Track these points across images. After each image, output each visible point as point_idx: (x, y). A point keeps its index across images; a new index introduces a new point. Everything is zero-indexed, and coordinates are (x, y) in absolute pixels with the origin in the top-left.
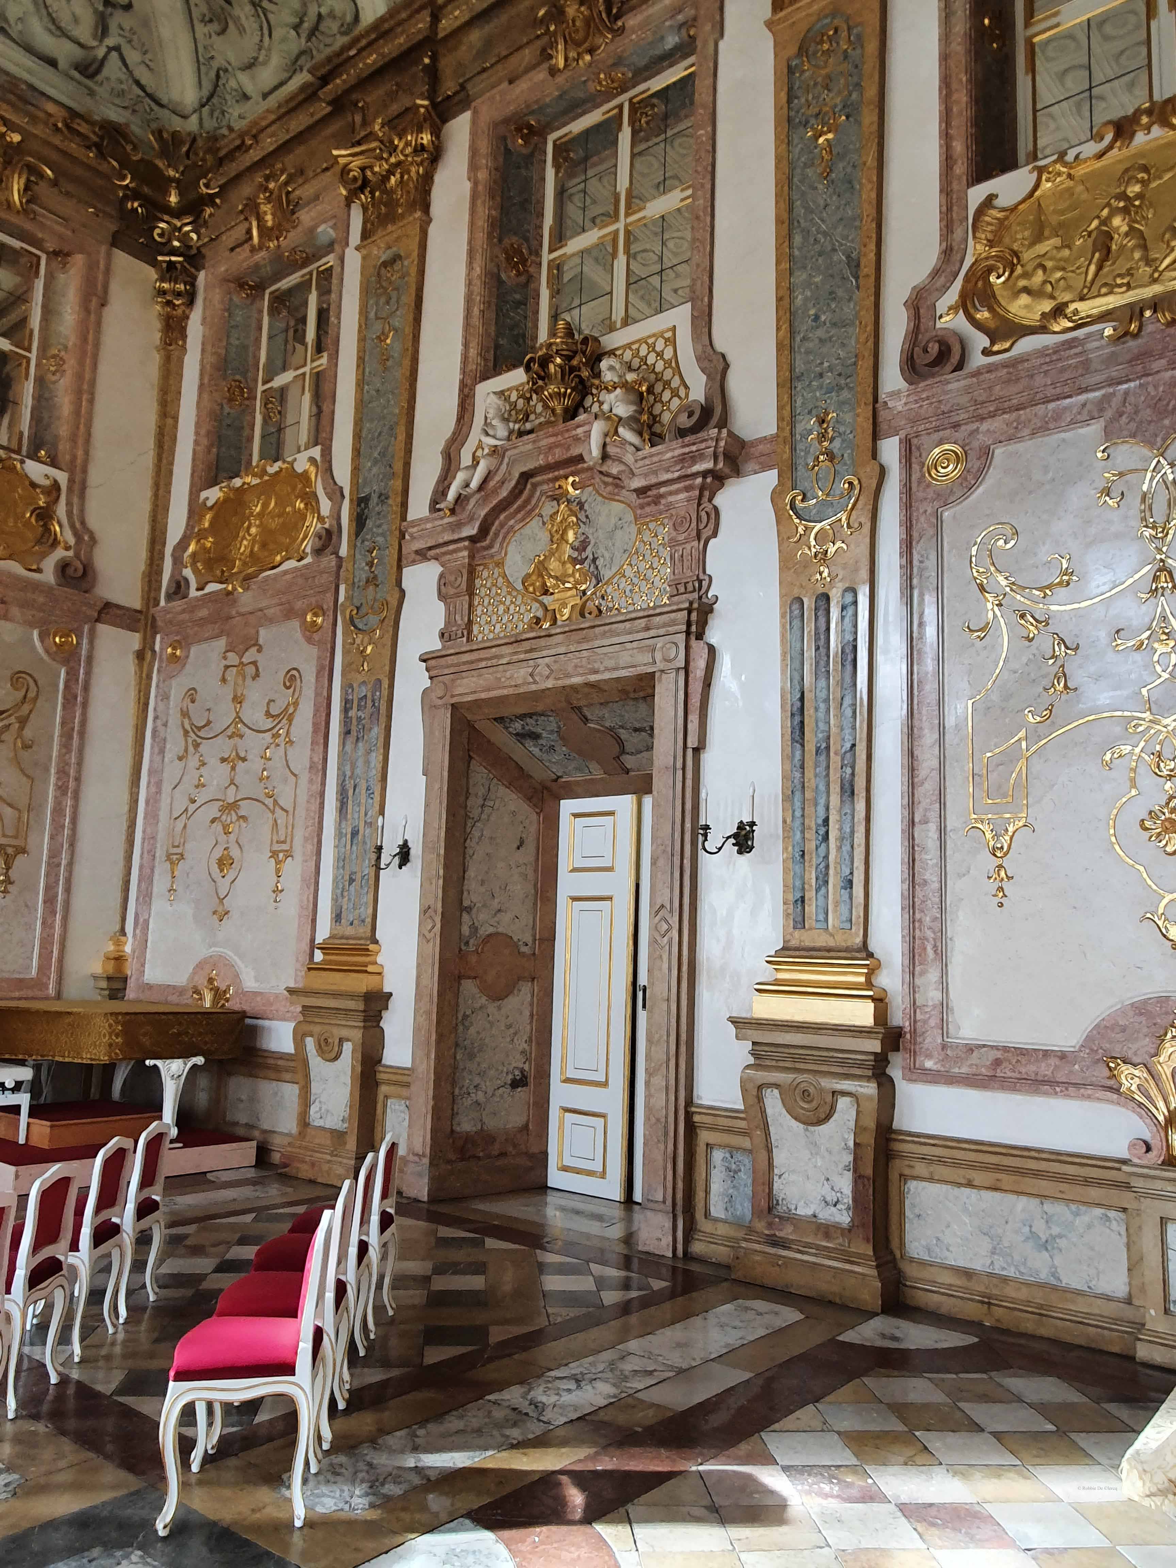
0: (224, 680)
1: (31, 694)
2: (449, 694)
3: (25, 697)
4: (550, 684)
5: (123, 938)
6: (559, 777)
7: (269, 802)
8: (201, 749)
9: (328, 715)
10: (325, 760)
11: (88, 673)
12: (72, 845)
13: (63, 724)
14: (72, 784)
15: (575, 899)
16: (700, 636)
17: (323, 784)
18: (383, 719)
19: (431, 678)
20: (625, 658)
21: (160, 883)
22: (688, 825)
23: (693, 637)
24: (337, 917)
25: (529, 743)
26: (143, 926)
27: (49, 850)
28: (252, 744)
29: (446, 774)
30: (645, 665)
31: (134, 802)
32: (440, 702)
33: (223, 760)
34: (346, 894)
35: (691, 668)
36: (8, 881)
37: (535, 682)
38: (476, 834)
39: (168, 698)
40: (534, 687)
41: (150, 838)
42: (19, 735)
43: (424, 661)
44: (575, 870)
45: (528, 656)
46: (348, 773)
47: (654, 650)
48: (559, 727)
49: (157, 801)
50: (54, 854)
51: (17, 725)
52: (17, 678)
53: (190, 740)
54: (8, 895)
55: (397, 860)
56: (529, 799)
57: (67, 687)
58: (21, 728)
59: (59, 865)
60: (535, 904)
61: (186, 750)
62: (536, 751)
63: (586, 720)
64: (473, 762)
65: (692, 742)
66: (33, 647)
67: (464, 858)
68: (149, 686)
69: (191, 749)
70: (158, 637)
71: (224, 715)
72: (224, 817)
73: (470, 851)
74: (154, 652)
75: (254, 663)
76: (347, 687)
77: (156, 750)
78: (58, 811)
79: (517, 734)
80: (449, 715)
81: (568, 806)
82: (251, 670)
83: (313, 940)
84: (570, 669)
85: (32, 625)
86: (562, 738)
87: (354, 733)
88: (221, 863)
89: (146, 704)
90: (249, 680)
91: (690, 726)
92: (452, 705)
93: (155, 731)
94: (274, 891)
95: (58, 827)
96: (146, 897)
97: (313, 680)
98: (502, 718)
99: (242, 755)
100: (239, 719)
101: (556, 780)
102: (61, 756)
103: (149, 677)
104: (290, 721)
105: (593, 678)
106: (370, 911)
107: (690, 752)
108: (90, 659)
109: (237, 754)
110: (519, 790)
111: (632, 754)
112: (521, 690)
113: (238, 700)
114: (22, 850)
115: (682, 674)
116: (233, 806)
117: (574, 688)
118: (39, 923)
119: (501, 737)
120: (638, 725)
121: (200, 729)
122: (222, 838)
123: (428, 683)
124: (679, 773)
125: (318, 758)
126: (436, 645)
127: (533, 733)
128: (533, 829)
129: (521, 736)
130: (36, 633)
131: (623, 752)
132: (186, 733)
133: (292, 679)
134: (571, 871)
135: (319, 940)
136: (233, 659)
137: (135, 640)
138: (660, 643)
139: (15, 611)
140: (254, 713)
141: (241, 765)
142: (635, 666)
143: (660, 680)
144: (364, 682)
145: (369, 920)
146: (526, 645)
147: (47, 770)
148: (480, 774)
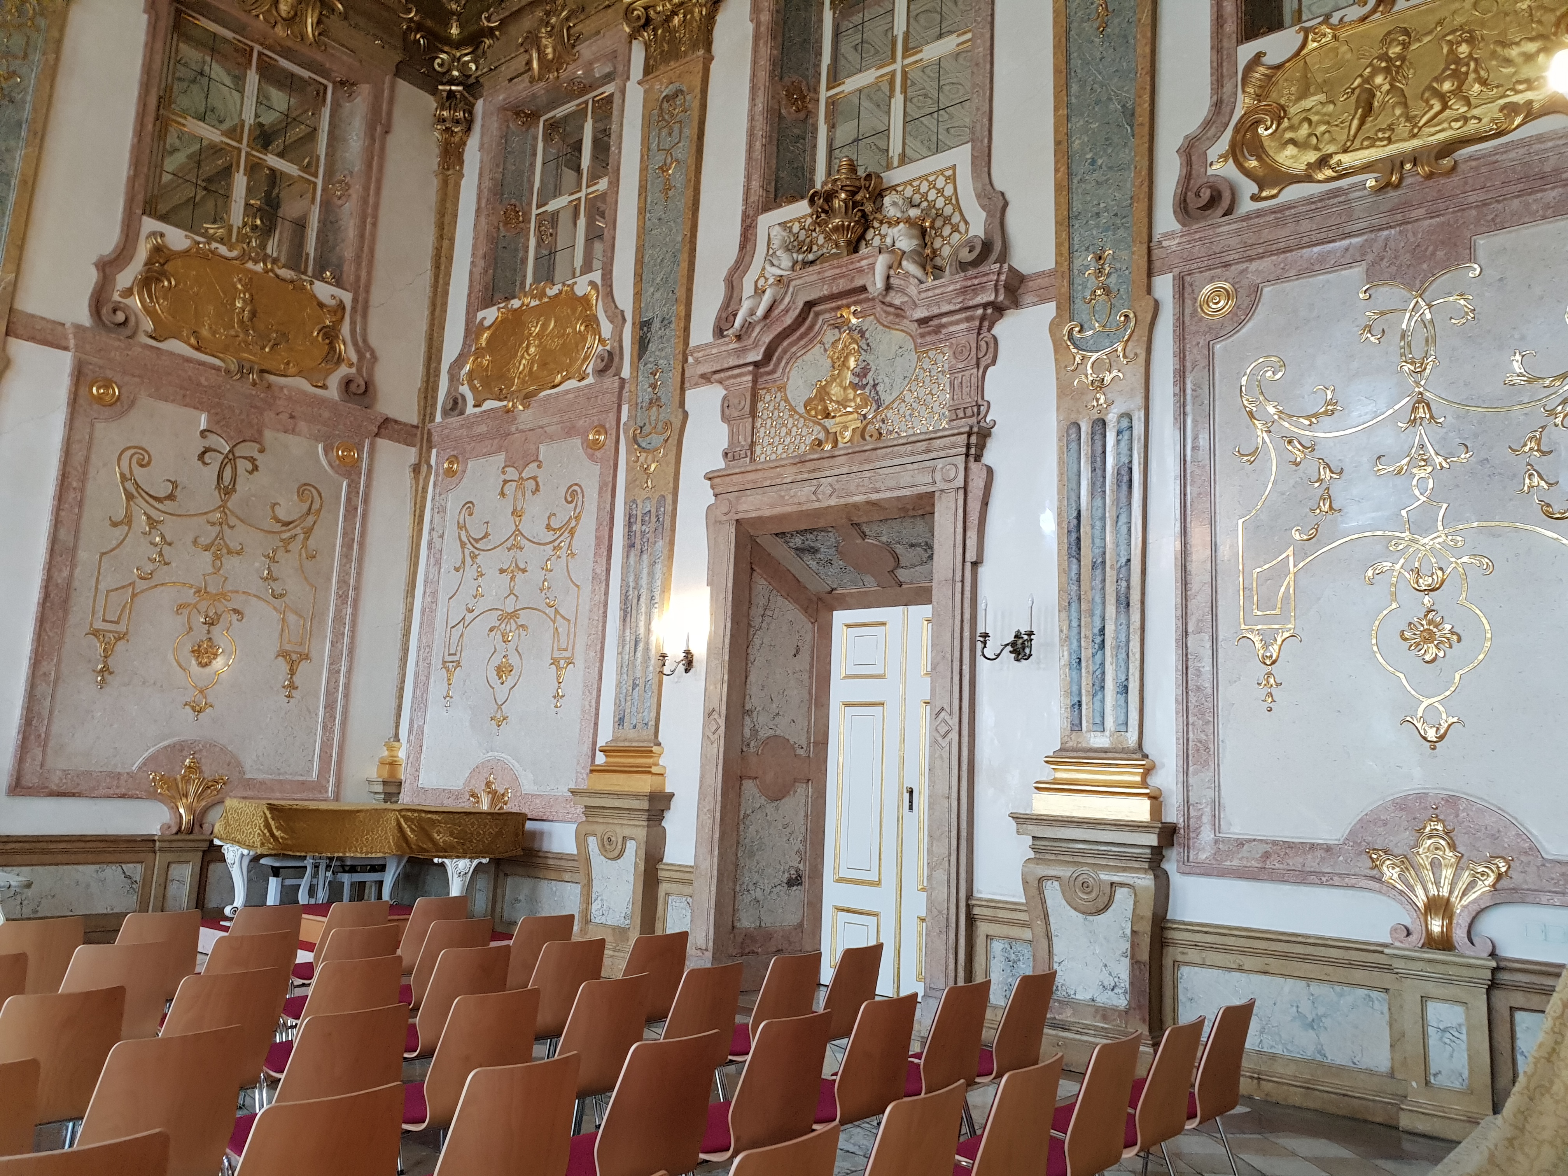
0: (503, 494)
1: (316, 506)
2: (733, 510)
3: (310, 509)
4: (832, 502)
5: (396, 744)
6: (833, 589)
7: (551, 612)
8: (479, 560)
9: (611, 529)
10: (608, 571)
11: (368, 486)
12: (351, 652)
13: (345, 534)
14: (351, 594)
15: (847, 705)
16: (978, 458)
17: (606, 594)
18: (667, 533)
19: (716, 495)
20: (906, 478)
21: (437, 688)
22: (967, 634)
23: (972, 459)
24: (620, 721)
25: (807, 557)
26: (416, 731)
27: (331, 657)
28: (531, 556)
29: (730, 585)
30: (926, 484)
31: (409, 611)
32: (725, 518)
33: (502, 571)
34: (628, 698)
35: (970, 488)
36: (292, 686)
37: (818, 500)
38: (757, 641)
39: (444, 511)
40: (817, 505)
41: (425, 647)
42: (304, 546)
43: (710, 479)
44: (847, 677)
45: (812, 476)
46: (632, 584)
47: (933, 472)
48: (838, 542)
49: (432, 611)
50: (334, 661)
51: (302, 536)
52: (303, 490)
53: (467, 552)
54: (292, 700)
55: (681, 668)
56: (805, 610)
57: (348, 499)
58: (307, 539)
59: (338, 672)
60: (810, 709)
61: (463, 562)
62: (813, 563)
63: (864, 536)
64: (755, 574)
65: (971, 556)
66: (318, 461)
67: (747, 664)
68: (424, 498)
69: (468, 560)
70: (434, 451)
71: (503, 528)
72: (503, 626)
73: (752, 658)
74: (429, 466)
75: (535, 478)
76: (630, 503)
77: (432, 561)
78: (339, 619)
79: (797, 549)
80: (733, 530)
81: (840, 617)
82: (531, 484)
83: (594, 744)
84: (853, 488)
85: (317, 440)
86: (840, 553)
87: (638, 546)
88: (499, 670)
89: (422, 516)
90: (528, 494)
91: (968, 542)
92: (737, 521)
93: (430, 543)
94: (555, 697)
95: (338, 635)
96: (421, 703)
97: (596, 495)
98: (784, 533)
99: (522, 566)
100: (518, 532)
101: (830, 592)
102: (342, 565)
103: (425, 490)
104: (572, 533)
105: (875, 497)
106: (653, 714)
107: (968, 566)
108: (370, 472)
109: (517, 565)
110: (796, 601)
111: (906, 568)
112: (805, 508)
113: (517, 513)
114: (307, 657)
115: (961, 492)
116: (513, 615)
117: (856, 506)
118: (319, 728)
119: (781, 551)
120: (914, 541)
121: (477, 541)
122: (500, 646)
123: (712, 500)
124: (959, 585)
125: (601, 569)
126: (721, 464)
127: (812, 548)
128: (808, 637)
129: (800, 551)
130: (320, 447)
131: (898, 565)
132: (463, 545)
133: (573, 494)
134: (844, 678)
135: (601, 743)
136: (512, 473)
137: (411, 454)
138: (940, 464)
139: (302, 425)
140: (534, 526)
141: (520, 576)
142: (916, 486)
143: (940, 497)
144: (648, 498)
145: (652, 723)
146: (810, 466)
147: (329, 580)
148: (761, 584)
